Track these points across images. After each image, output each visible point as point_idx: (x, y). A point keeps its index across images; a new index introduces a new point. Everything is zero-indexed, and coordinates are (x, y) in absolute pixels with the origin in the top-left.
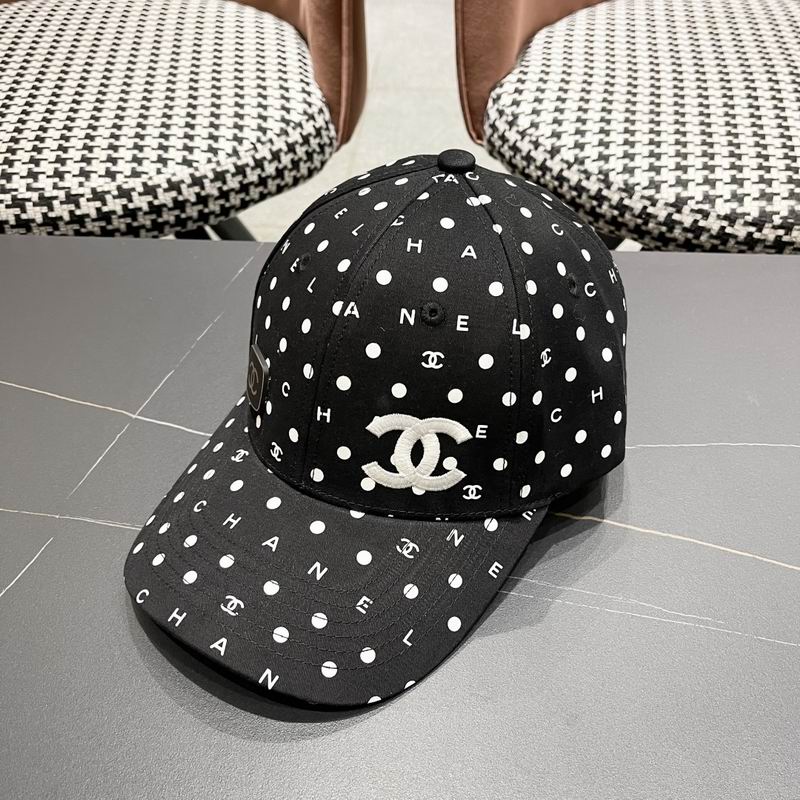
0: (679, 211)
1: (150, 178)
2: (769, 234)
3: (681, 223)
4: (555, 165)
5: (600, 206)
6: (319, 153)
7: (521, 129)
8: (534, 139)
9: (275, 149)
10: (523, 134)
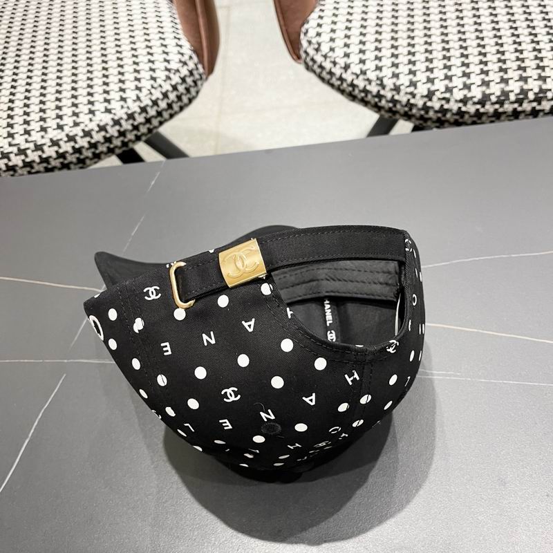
0: (430, 100)
1: (86, 126)
2: (489, 108)
3: (432, 108)
4: (348, 77)
5: (380, 101)
6: (194, 87)
7: (324, 53)
8: (333, 60)
9: (164, 91)
10: (325, 57)
